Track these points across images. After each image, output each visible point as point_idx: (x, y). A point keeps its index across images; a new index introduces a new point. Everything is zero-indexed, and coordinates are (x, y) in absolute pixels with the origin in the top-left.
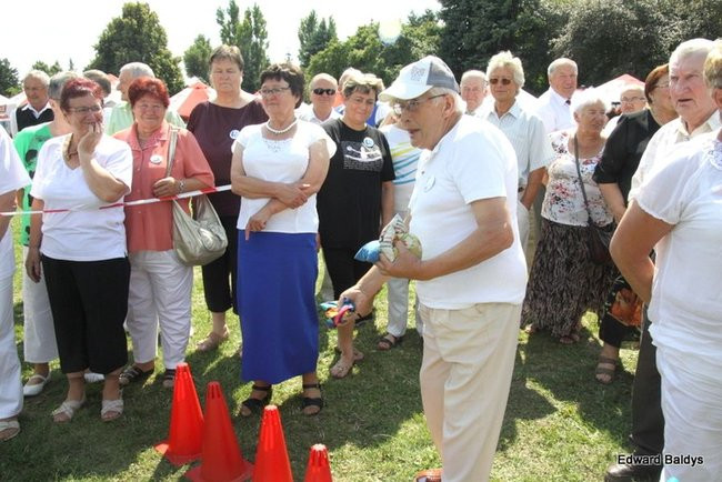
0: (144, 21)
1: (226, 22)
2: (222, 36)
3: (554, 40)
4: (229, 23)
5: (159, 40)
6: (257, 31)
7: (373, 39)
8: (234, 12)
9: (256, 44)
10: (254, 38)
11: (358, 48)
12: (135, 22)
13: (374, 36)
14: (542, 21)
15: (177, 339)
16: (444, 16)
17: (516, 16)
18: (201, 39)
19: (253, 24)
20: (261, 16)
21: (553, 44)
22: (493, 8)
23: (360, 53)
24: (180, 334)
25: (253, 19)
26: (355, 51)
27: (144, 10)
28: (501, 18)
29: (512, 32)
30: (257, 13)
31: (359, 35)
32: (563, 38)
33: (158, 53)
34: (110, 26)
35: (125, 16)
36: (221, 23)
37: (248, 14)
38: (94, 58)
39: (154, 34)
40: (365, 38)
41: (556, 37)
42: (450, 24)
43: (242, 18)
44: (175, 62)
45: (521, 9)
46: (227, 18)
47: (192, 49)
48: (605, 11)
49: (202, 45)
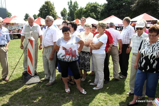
0: (49, 5)
2: (69, 8)
4: (70, 5)
5: (52, 9)
6: (76, 7)
12: (47, 5)
19: (75, 5)
27: (49, 2)
30: (76, 2)
33: (51, 12)
34: (42, 6)
35: (45, 4)
36: (68, 5)
37: (74, 3)
46: (70, 4)
49: (65, 10)
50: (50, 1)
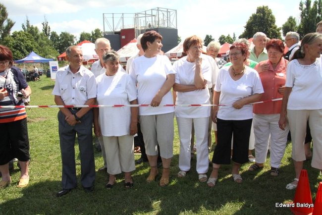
0: (266, 14)
1: (304, 8)
4: (306, 9)
5: (271, 21)
6: (320, 11)
8: (308, 4)
9: (318, 17)
10: (318, 15)
12: (262, 15)
15: (279, 155)
18: (291, 18)
19: (318, 8)
24: (281, 153)
25: (318, 6)
27: (266, 9)
33: (271, 27)
34: (251, 18)
35: (257, 13)
36: (301, 9)
37: (316, 3)
39: (270, 18)
43: (312, 6)
44: (278, 30)
46: (305, 6)
47: (286, 24)
49: (291, 21)
50: (267, 6)
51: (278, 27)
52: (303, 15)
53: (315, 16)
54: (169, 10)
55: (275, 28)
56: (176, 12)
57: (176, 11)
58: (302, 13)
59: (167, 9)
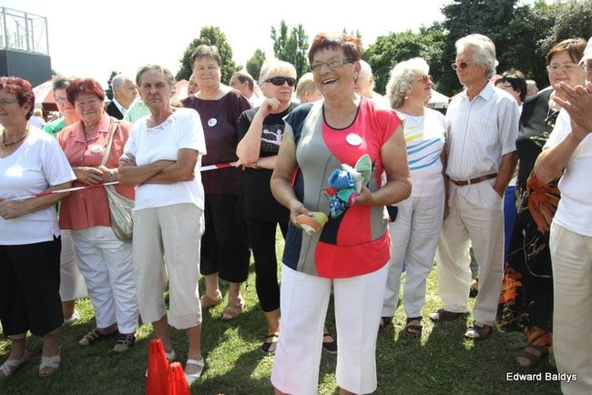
1: (277, 37)
3: (541, 40)
4: (280, 38)
5: (226, 53)
6: (301, 44)
7: (389, 46)
8: (284, 30)
9: (300, 53)
10: (298, 50)
11: (377, 53)
12: (209, 41)
13: (390, 43)
14: (530, 26)
15: (128, 306)
16: (447, 25)
17: (507, 22)
18: (259, 52)
19: (298, 38)
20: (303, 32)
21: (540, 44)
22: (488, 16)
23: (379, 57)
24: (131, 302)
25: (297, 35)
26: (375, 55)
27: (215, 32)
28: (495, 24)
29: (504, 36)
30: (300, 27)
31: (378, 44)
32: (549, 39)
33: (227, 63)
34: (191, 45)
35: (201, 37)
36: (274, 38)
37: (295, 30)
38: (180, 69)
39: (223, 49)
40: (382, 45)
41: (544, 38)
42: (452, 32)
43: (289, 35)
45: (513, 17)
46: (279, 34)
48: (587, 13)
49: (259, 56)
50: (218, 28)
51: (236, 66)
52: (276, 47)
53: (295, 51)
54: (29, 16)
55: (232, 65)
56: (46, 22)
57: (45, 18)
58: (276, 44)
59: (26, 14)
